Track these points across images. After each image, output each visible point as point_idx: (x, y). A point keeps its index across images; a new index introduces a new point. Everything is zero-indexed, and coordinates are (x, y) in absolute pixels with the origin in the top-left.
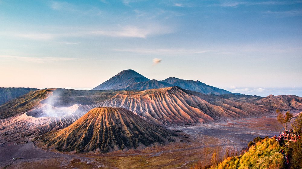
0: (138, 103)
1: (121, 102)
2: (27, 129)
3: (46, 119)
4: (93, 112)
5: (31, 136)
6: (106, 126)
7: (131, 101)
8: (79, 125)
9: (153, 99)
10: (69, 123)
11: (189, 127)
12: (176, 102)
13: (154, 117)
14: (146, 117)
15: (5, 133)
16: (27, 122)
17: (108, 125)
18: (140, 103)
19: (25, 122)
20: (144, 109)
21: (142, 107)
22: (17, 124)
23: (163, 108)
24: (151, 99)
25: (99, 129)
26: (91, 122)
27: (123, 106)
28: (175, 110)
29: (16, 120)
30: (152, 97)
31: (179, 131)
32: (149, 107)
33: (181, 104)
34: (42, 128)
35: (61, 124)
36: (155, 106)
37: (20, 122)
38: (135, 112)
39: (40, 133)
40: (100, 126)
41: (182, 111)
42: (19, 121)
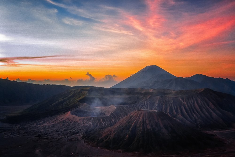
0: (170, 105)
1: (154, 104)
2: (73, 128)
3: (88, 119)
4: (134, 115)
5: (79, 134)
6: (147, 128)
7: (164, 103)
8: (122, 126)
9: (185, 101)
10: (109, 123)
11: (222, 131)
12: (208, 105)
13: (187, 119)
14: (179, 120)
15: (57, 130)
16: (72, 121)
17: (148, 127)
18: (172, 104)
19: (71, 120)
20: (177, 111)
21: (174, 109)
22: (64, 122)
23: (195, 111)
24: (183, 101)
25: (141, 131)
26: (133, 124)
27: (156, 108)
28: (207, 113)
29: (62, 119)
30: (185, 100)
31: (212, 135)
32: (181, 110)
33: (213, 107)
34: (86, 127)
35: (103, 124)
36: (188, 108)
37: (67, 120)
38: (168, 113)
39: (85, 131)
40: (141, 128)
41: (214, 114)
42: (65, 120)
